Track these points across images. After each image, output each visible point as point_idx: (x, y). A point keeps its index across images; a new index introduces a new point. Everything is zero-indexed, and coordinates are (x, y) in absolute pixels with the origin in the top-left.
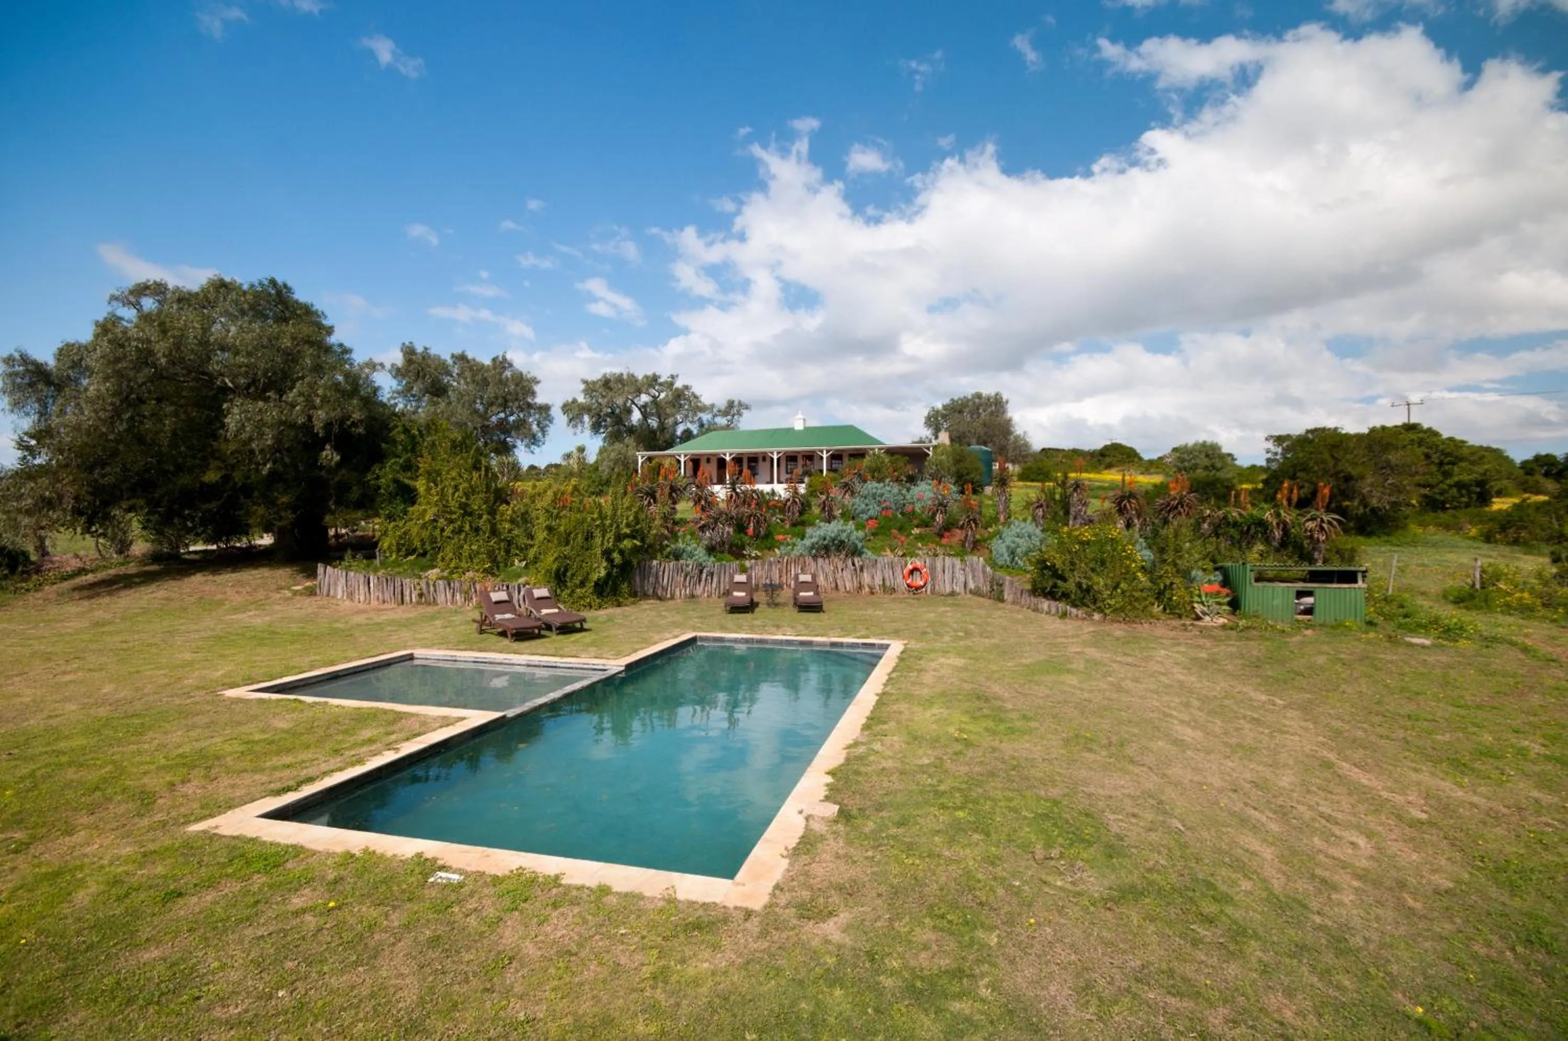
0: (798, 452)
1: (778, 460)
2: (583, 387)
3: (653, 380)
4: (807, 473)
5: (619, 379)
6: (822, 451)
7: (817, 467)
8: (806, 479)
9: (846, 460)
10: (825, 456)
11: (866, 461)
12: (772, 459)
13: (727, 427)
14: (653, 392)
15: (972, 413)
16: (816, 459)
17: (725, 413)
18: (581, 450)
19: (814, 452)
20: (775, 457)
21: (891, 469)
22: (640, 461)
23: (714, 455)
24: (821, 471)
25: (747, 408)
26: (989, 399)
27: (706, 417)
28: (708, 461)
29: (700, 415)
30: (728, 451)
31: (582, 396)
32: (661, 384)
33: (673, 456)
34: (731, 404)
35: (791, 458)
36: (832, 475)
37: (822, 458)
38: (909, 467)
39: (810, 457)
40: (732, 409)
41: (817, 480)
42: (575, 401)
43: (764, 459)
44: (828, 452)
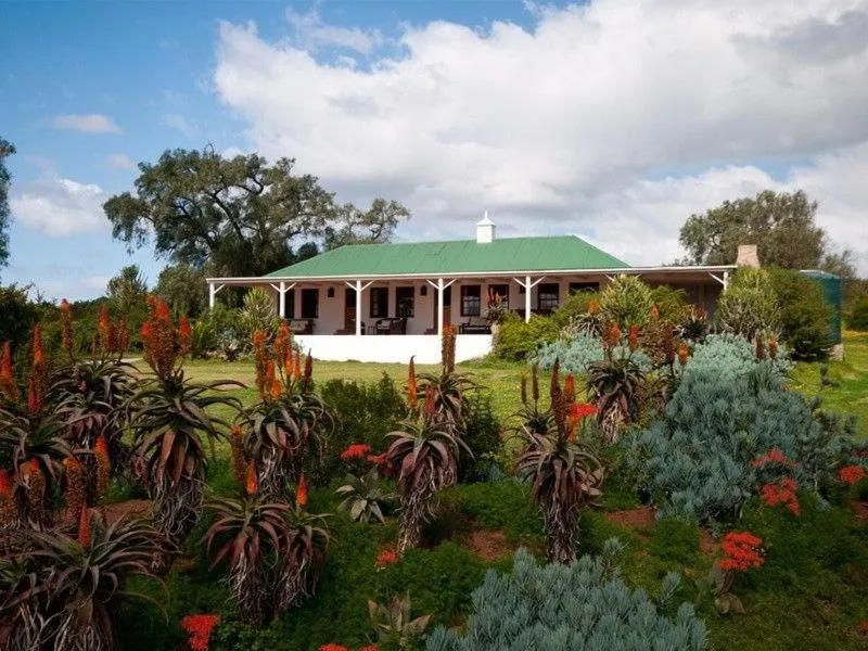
0: (483, 280)
1: (447, 292)
2: (139, 173)
3: (251, 167)
4: (497, 317)
5: (192, 160)
6: (523, 279)
7: (514, 306)
8: (495, 328)
9: (564, 293)
10: (528, 286)
11: (607, 296)
12: (436, 291)
13: (373, 240)
14: (249, 182)
15: (755, 222)
16: (513, 293)
17: (369, 219)
18: (131, 273)
19: (509, 279)
20: (441, 288)
21: (655, 313)
22: (212, 292)
23: (341, 283)
24: (522, 313)
25: (404, 213)
26: (784, 201)
27: (338, 226)
28: (331, 293)
29: (329, 223)
30: (359, 276)
31: (136, 189)
32: (265, 172)
33: (266, 285)
34: (379, 206)
35: (471, 289)
36: (542, 321)
37: (523, 290)
38: (691, 308)
39: (501, 288)
40: (382, 215)
41: (513, 329)
42: (126, 196)
43: (424, 291)
44: (533, 279)
